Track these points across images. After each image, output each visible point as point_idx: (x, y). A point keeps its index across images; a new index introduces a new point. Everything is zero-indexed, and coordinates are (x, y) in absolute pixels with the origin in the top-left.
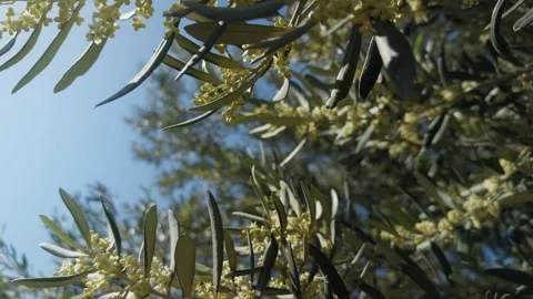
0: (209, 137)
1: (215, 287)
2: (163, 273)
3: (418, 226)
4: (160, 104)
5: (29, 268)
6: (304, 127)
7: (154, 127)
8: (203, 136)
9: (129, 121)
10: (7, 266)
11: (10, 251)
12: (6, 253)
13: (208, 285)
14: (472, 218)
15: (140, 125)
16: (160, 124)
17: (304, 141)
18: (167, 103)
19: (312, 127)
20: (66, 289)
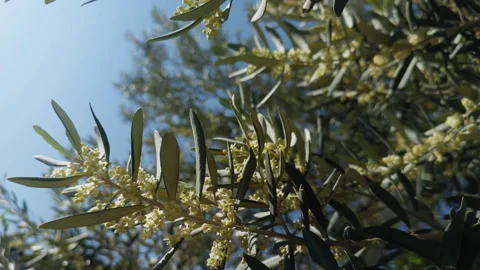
0: (190, 100)
1: (198, 195)
2: (150, 180)
3: (385, 159)
4: (145, 71)
5: (29, 213)
6: (280, 68)
7: (140, 91)
8: (185, 100)
9: (118, 86)
10: (9, 211)
11: (12, 197)
12: (8, 199)
13: (191, 193)
14: (435, 152)
15: (127, 89)
16: (146, 88)
17: (279, 83)
18: (151, 69)
19: (287, 68)
20: (63, 232)
